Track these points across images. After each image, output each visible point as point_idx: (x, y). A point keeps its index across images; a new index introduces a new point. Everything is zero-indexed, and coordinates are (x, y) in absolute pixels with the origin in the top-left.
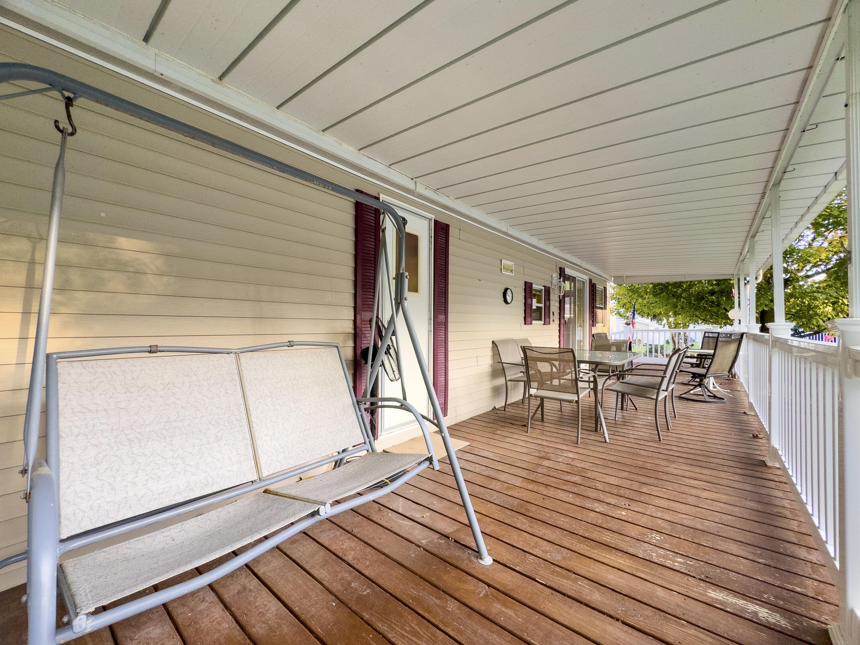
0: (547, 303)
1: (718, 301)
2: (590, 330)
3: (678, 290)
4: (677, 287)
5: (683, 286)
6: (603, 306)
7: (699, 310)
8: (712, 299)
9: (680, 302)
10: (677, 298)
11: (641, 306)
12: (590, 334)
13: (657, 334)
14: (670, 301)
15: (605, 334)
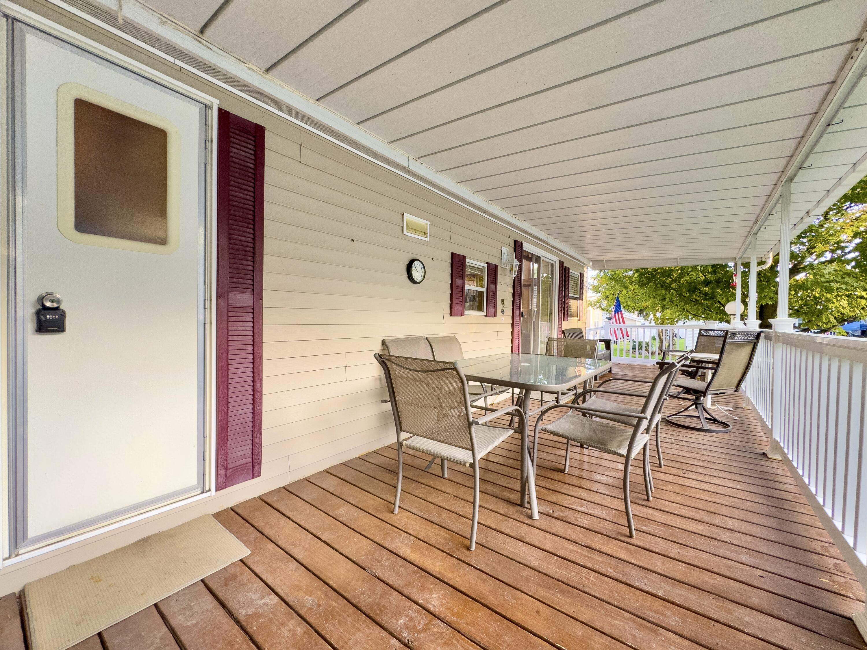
0: (492, 287)
1: (713, 293)
2: (560, 325)
3: (667, 279)
4: (666, 276)
5: (673, 276)
6: (578, 296)
7: (691, 303)
8: (706, 290)
9: (669, 293)
10: (666, 289)
11: (625, 299)
12: (560, 329)
13: (641, 331)
14: (659, 292)
15: (581, 330)
